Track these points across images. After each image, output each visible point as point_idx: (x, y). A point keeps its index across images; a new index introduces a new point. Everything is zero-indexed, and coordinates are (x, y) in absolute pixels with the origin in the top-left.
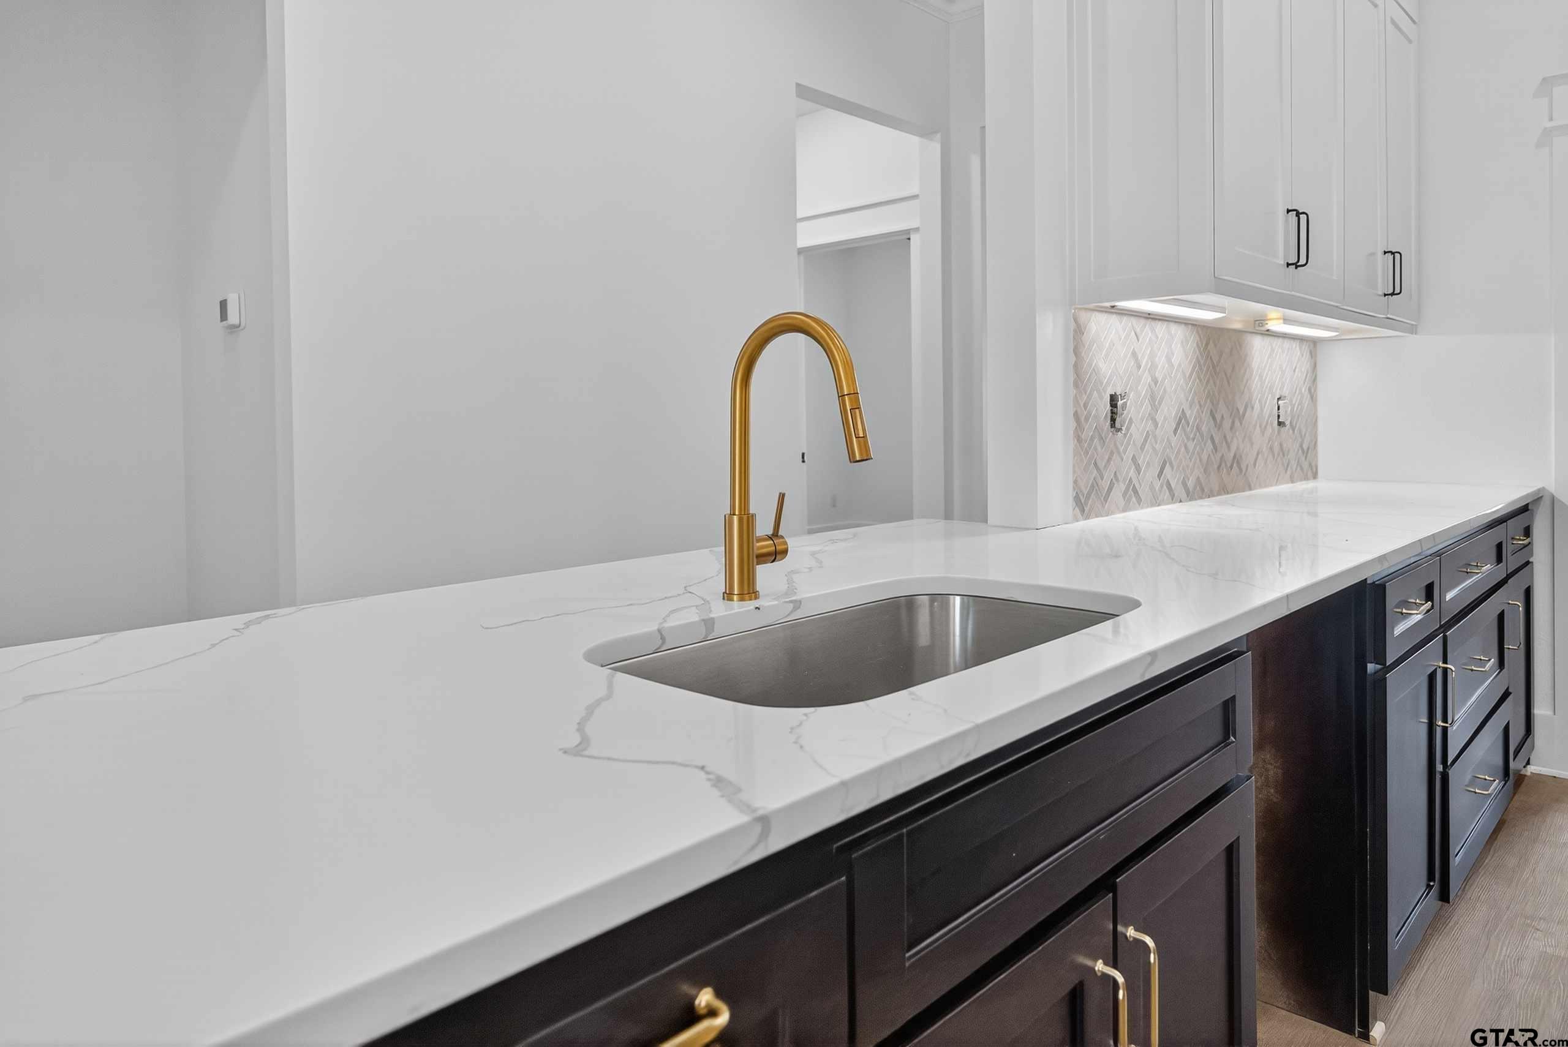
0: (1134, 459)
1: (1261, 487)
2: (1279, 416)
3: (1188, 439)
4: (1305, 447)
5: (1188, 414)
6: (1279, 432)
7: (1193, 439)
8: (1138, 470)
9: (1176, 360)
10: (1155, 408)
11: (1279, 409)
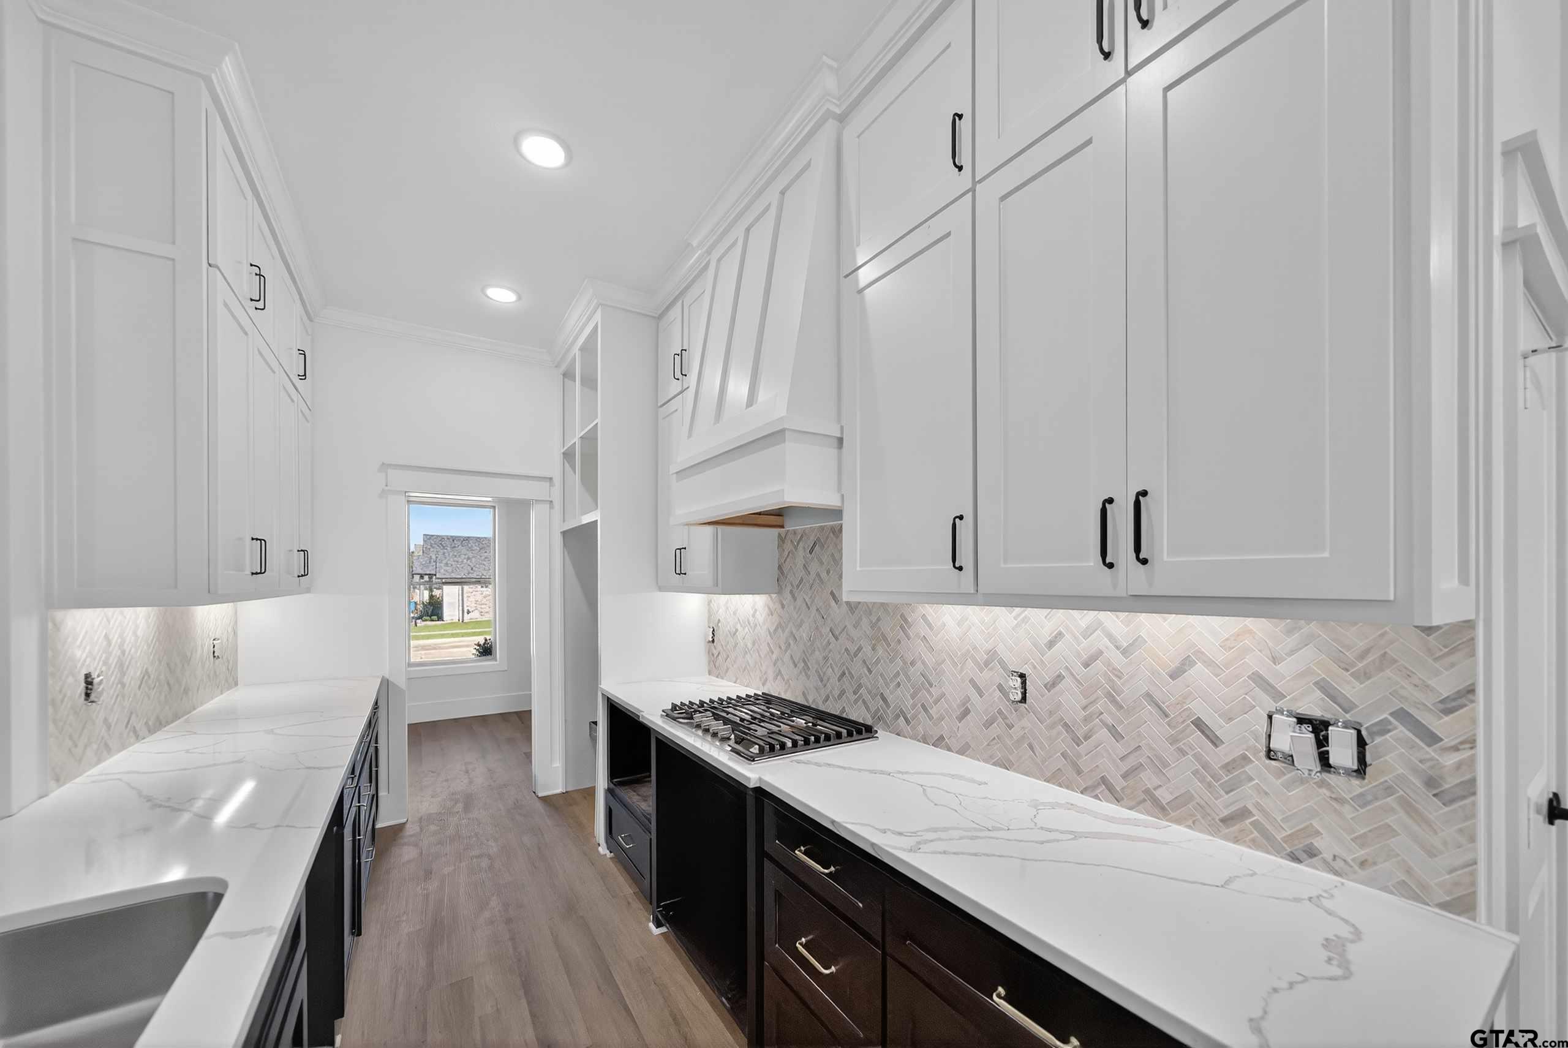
0: (106, 720)
1: (202, 704)
2: (214, 652)
3: (149, 689)
4: (230, 668)
5: (150, 670)
6: (214, 662)
7: (153, 689)
8: (109, 727)
9: (140, 633)
10: (123, 674)
11: (214, 647)
